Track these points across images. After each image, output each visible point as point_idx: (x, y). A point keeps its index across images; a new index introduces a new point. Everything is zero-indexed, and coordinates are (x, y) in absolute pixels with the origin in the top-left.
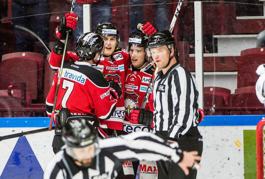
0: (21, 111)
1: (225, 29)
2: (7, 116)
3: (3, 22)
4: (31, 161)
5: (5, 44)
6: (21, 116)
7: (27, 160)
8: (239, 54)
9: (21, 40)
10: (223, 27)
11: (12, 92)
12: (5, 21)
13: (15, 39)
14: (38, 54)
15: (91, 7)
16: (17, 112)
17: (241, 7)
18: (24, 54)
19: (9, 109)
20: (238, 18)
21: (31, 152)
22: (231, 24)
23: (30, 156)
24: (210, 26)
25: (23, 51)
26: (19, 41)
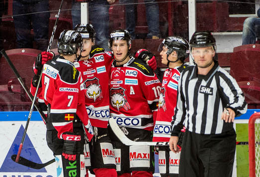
0: (21, 105)
1: (218, 27)
2: (7, 109)
3: (3, 20)
4: (31, 153)
5: (5, 41)
6: (21, 109)
7: (27, 152)
8: (232, 51)
9: (22, 37)
10: (216, 24)
11: (12, 87)
12: (5, 18)
13: (16, 36)
14: (37, 50)
15: (89, 6)
16: (17, 106)
17: (234, 5)
18: (23, 51)
19: (8, 103)
20: (231, 16)
21: (31, 144)
22: (224, 22)
23: (30, 149)
24: (203, 24)
25: (23, 48)
26: (19, 38)
